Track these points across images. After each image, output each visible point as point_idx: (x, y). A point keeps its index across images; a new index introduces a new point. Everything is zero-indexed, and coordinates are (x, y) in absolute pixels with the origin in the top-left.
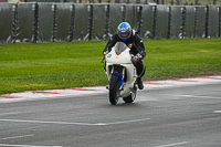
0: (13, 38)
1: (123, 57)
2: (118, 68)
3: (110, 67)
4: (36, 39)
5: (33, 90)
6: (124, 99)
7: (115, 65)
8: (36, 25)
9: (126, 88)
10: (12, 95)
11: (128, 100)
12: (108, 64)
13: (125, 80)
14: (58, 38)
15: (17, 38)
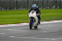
0: (21, 8)
2: (32, 18)
3: (30, 17)
6: (35, 27)
7: (31, 17)
9: (35, 24)
13: (35, 21)
15: (23, 8)
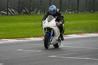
0: (68, 11)
1: (52, 23)
2: (49, 29)
4: (78, 12)
5: (77, 34)
8: (78, 5)
10: (68, 35)
11: (56, 46)
12: (44, 27)
14: (88, 11)
15: (70, 11)
